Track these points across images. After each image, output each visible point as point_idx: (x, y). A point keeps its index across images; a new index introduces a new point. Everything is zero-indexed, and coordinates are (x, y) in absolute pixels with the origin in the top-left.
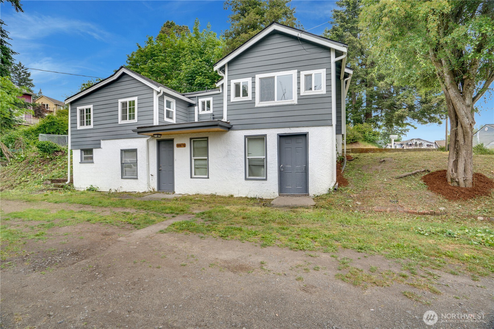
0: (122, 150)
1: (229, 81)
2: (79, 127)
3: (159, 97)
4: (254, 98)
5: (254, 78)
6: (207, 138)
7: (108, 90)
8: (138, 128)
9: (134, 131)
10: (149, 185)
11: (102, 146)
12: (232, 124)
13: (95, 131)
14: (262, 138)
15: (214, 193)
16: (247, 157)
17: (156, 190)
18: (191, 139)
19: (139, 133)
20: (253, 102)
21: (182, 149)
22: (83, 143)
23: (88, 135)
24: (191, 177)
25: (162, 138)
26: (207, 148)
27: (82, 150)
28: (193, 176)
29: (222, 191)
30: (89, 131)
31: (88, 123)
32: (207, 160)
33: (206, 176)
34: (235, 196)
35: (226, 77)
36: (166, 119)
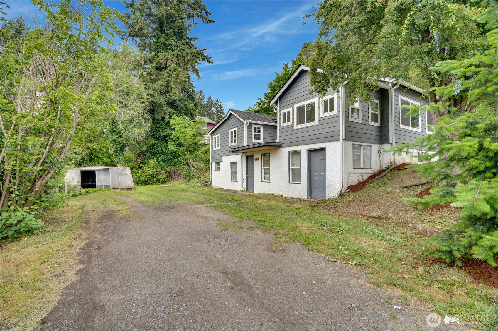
0: (231, 163)
1: (280, 111)
2: (214, 149)
3: (248, 127)
4: (293, 122)
5: (293, 107)
6: (269, 153)
7: (227, 124)
8: (232, 149)
9: (230, 151)
10: (242, 186)
11: (223, 160)
12: (281, 143)
13: (220, 151)
14: (298, 153)
15: (272, 193)
16: (290, 167)
17: (245, 189)
18: (262, 155)
19: (233, 152)
20: (292, 126)
21: (257, 161)
22: (216, 158)
23: (218, 153)
24: (262, 182)
25: (248, 154)
26: (269, 161)
27: (216, 163)
28: (263, 180)
29: (277, 192)
30: (218, 151)
31: (218, 146)
32: (269, 169)
33: (269, 181)
34: (284, 196)
35: (278, 108)
36: (254, 141)
